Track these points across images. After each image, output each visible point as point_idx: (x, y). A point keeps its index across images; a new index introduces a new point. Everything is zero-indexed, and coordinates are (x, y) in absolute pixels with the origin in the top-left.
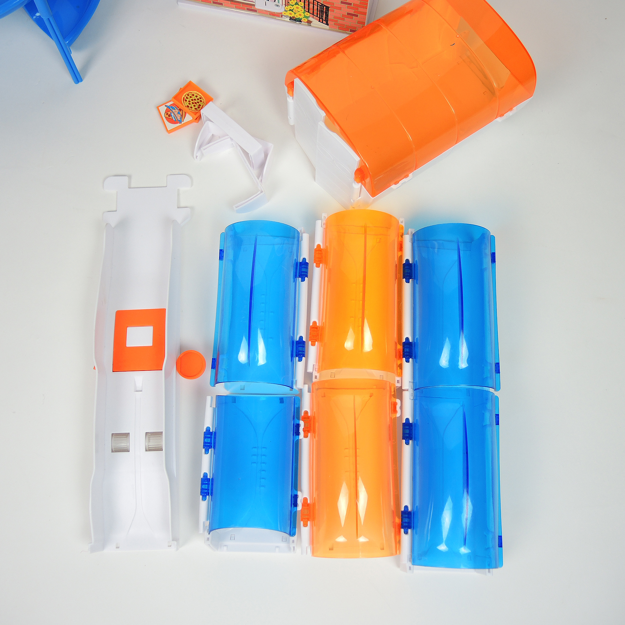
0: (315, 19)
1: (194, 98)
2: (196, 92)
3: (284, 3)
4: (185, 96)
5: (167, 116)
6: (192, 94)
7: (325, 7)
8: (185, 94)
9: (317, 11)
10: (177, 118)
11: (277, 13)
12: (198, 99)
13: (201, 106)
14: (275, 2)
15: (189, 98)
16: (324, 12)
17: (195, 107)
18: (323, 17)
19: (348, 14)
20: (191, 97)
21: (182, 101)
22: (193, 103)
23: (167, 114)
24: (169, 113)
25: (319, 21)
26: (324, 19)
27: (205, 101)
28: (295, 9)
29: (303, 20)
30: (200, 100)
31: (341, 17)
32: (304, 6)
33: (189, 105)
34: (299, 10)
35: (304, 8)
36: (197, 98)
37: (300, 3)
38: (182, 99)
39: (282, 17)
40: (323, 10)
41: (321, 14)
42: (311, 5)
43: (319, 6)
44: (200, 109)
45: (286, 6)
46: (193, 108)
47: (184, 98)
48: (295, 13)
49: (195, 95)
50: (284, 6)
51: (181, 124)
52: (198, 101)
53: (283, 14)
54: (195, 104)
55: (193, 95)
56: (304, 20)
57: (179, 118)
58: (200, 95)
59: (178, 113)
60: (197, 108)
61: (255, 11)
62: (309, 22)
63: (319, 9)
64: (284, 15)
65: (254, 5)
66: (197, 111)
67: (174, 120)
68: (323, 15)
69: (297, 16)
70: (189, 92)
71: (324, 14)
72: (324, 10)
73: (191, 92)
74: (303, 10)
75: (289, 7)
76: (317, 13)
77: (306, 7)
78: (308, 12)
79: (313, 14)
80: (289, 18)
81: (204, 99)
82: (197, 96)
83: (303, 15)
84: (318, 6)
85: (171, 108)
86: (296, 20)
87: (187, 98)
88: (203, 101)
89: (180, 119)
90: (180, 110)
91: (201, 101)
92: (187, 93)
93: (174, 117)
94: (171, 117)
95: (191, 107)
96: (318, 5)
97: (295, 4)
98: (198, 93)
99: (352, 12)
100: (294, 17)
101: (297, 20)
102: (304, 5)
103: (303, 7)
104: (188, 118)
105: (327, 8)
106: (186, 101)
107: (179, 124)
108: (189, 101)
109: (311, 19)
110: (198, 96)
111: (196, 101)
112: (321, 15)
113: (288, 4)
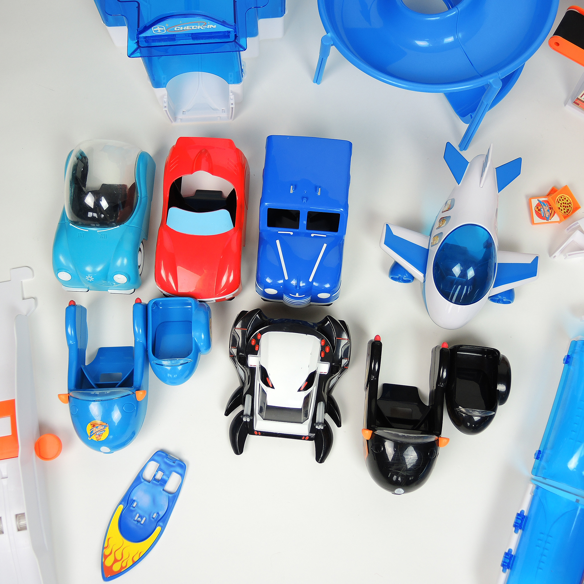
1: (565, 201)
2: (568, 196)
4: (559, 198)
5: (537, 210)
6: (565, 197)
8: (559, 196)
10: (545, 214)
12: (568, 204)
13: (569, 211)
15: (561, 200)
17: (565, 211)
20: (563, 200)
21: (556, 202)
22: (563, 206)
23: (538, 208)
24: (539, 208)
27: (573, 207)
30: (569, 204)
33: (560, 207)
36: (568, 202)
38: (556, 200)
44: (568, 213)
46: (563, 211)
47: (558, 199)
49: (567, 199)
51: (547, 221)
52: (568, 205)
54: (565, 208)
55: (565, 199)
57: (547, 215)
58: (571, 200)
59: (548, 211)
60: (566, 212)
66: (565, 215)
67: (542, 215)
70: (562, 195)
73: (564, 195)
81: (572, 205)
82: (567, 201)
85: (542, 204)
87: (560, 200)
88: (571, 207)
89: (548, 217)
90: (550, 208)
91: (570, 206)
92: (561, 195)
93: (543, 213)
94: (540, 212)
95: (562, 210)
98: (569, 198)
104: (556, 218)
106: (559, 202)
107: (545, 221)
108: (561, 204)
110: (569, 200)
111: (566, 205)
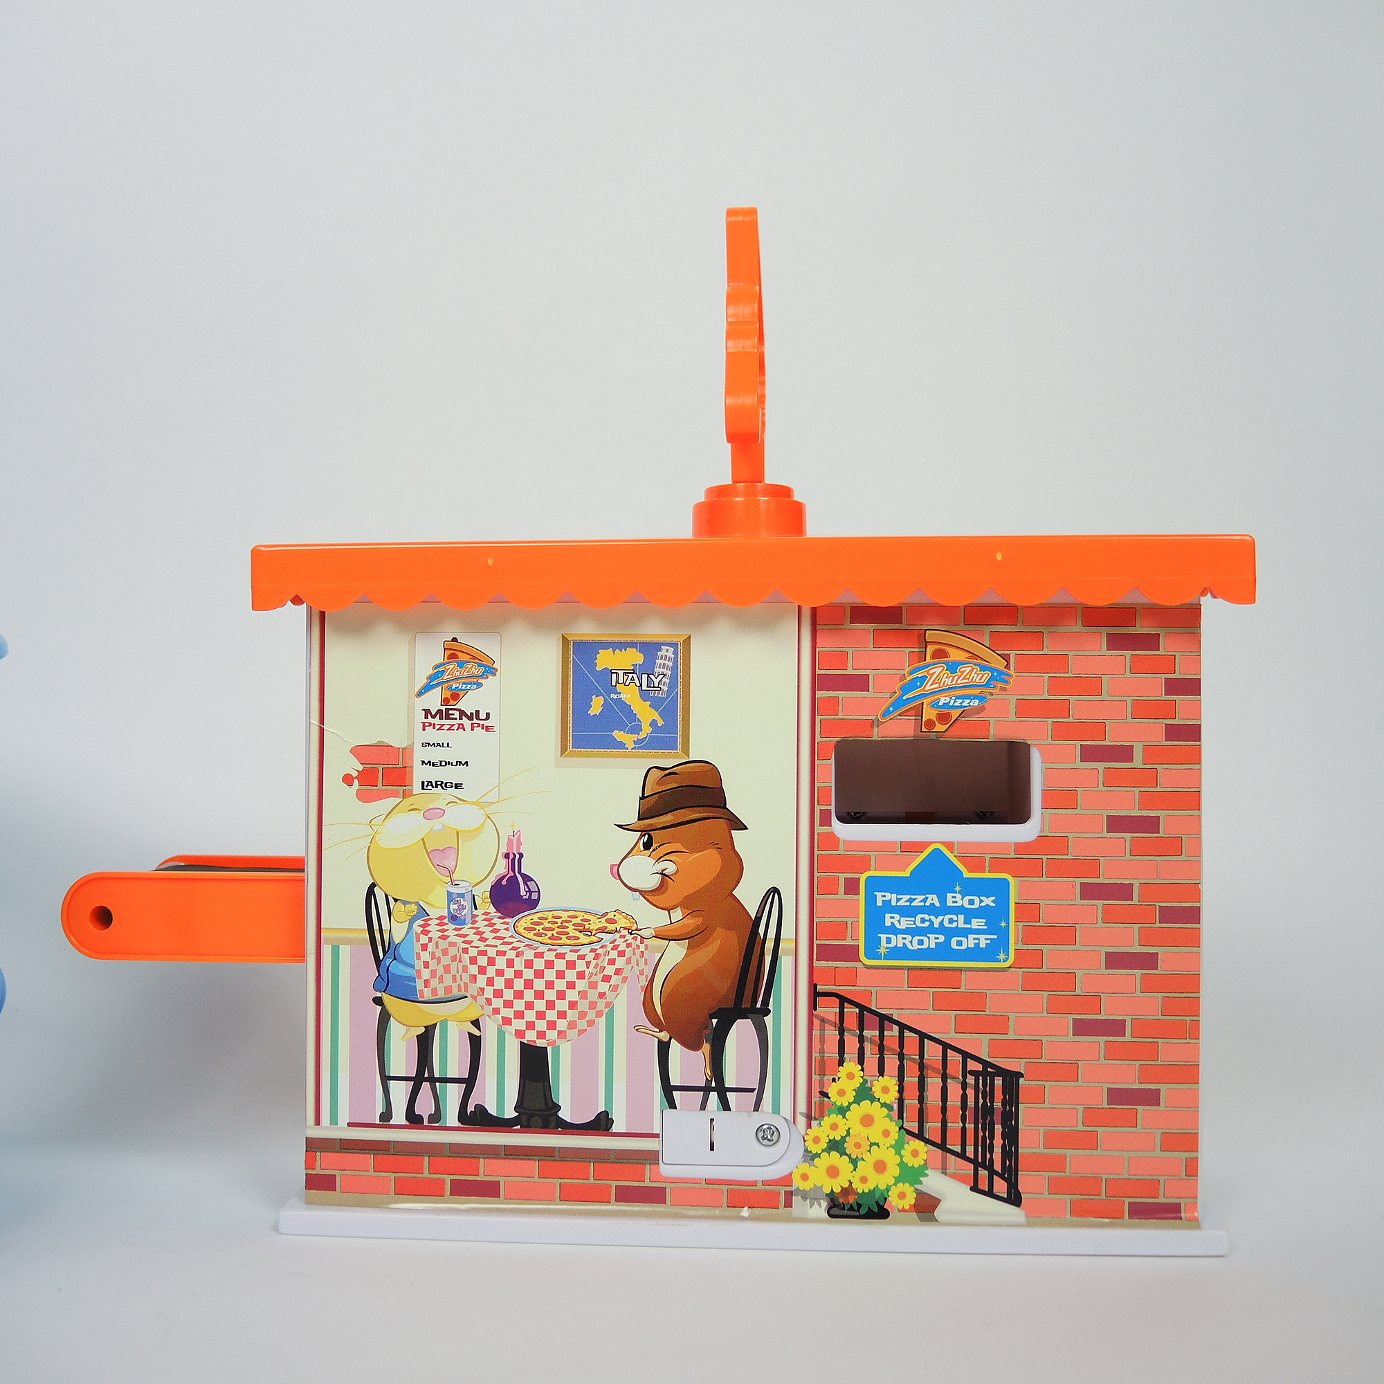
0: (954, 1176)
3: (802, 1107)
7: (998, 1081)
9: (964, 1120)
11: (765, 1183)
14: (756, 1109)
16: (997, 1117)
18: (991, 1152)
19: (1117, 1096)
25: (975, 1189)
26: (997, 1167)
28: (857, 1128)
29: (894, 1201)
31: (1081, 1127)
32: (901, 1101)
34: (874, 1133)
35: (901, 1116)
37: (878, 1085)
39: (789, 1204)
40: (992, 1101)
41: (981, 1134)
42: (934, 1083)
43: (971, 1080)
45: (809, 1126)
48: (854, 1162)
50: (802, 1121)
53: (798, 1183)
56: (900, 1198)
61: (655, 1196)
62: (926, 1207)
63: (971, 1103)
64: (805, 1186)
65: (653, 1158)
68: (992, 1137)
69: (865, 1180)
71: (998, 1128)
72: (998, 1105)
74: (893, 1128)
75: (824, 1130)
76: (964, 1129)
77: (911, 1102)
78: (920, 1136)
79: (942, 1146)
80: (824, 1204)
83: (892, 1159)
84: (964, 1086)
86: (859, 1206)
96: (964, 1077)
97: (857, 1100)
99: (1129, 1076)
100: (846, 1191)
101: (863, 1211)
102: (901, 1091)
103: (896, 1106)
105: (1012, 1079)
109: (934, 1182)
112: (984, 1138)
113: (821, 1104)
